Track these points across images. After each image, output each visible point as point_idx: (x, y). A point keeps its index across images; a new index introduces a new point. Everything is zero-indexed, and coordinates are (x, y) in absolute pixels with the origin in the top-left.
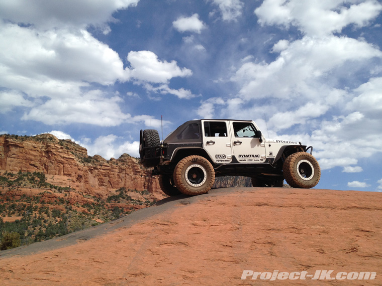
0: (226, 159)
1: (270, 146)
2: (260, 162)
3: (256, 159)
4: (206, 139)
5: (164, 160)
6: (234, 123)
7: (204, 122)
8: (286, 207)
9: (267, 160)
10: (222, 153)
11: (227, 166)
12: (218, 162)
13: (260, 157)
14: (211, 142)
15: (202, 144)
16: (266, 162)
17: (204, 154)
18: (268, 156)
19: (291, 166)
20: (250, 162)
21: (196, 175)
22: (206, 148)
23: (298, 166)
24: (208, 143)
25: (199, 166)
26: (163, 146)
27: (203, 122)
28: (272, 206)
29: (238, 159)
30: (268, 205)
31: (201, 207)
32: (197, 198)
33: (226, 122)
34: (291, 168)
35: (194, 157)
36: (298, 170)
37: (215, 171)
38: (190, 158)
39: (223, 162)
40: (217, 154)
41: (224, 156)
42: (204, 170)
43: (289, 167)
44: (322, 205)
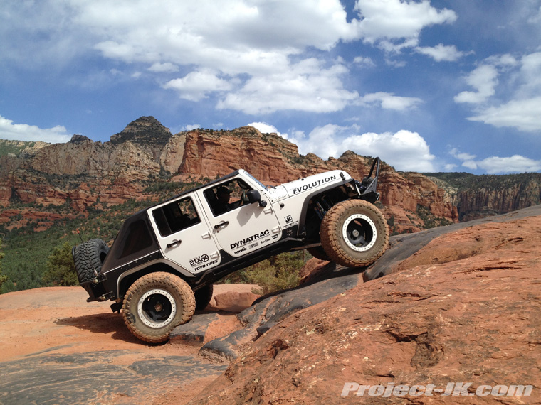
0: (210, 261)
1: (282, 206)
4: (163, 241)
6: (205, 192)
7: (154, 212)
9: (285, 233)
12: (198, 272)
13: (271, 233)
14: (175, 243)
15: (159, 251)
16: (283, 236)
18: (284, 225)
22: (170, 257)
24: (169, 246)
26: (97, 281)
27: (150, 212)
29: (232, 252)
33: (191, 195)
39: (207, 268)
40: (192, 258)
41: (205, 257)
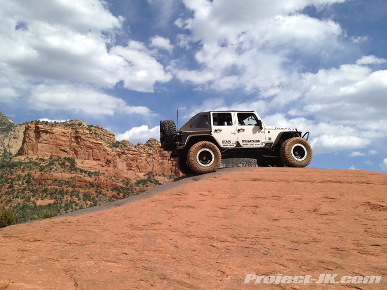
0: (231, 144)
1: (269, 132)
2: (260, 146)
3: (257, 144)
4: (214, 128)
5: (180, 145)
6: (238, 114)
7: (213, 114)
8: (275, 181)
9: (267, 144)
10: (227, 139)
11: (232, 149)
12: (224, 147)
13: (261, 142)
14: (219, 130)
15: (211, 132)
16: (266, 145)
17: (213, 140)
18: (267, 141)
19: (286, 149)
20: (252, 146)
21: (205, 157)
22: (214, 135)
23: (292, 149)
24: (216, 131)
25: (208, 150)
26: (178, 134)
27: (211, 113)
28: (264, 181)
29: (241, 144)
30: (261, 180)
31: (208, 182)
32: (206, 175)
33: (232, 113)
34: (286, 151)
35: (204, 142)
36: (292, 152)
37: (222, 154)
38: (200, 143)
39: (228, 147)
40: (224, 140)
41: (230, 142)
42: (212, 153)
43: (285, 150)
44: (304, 180)
